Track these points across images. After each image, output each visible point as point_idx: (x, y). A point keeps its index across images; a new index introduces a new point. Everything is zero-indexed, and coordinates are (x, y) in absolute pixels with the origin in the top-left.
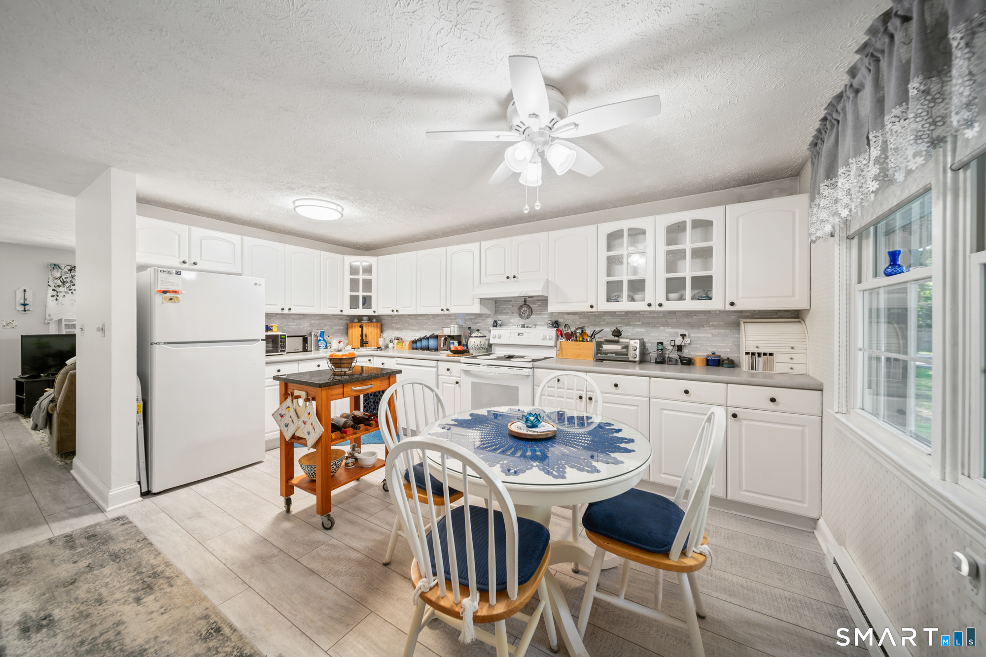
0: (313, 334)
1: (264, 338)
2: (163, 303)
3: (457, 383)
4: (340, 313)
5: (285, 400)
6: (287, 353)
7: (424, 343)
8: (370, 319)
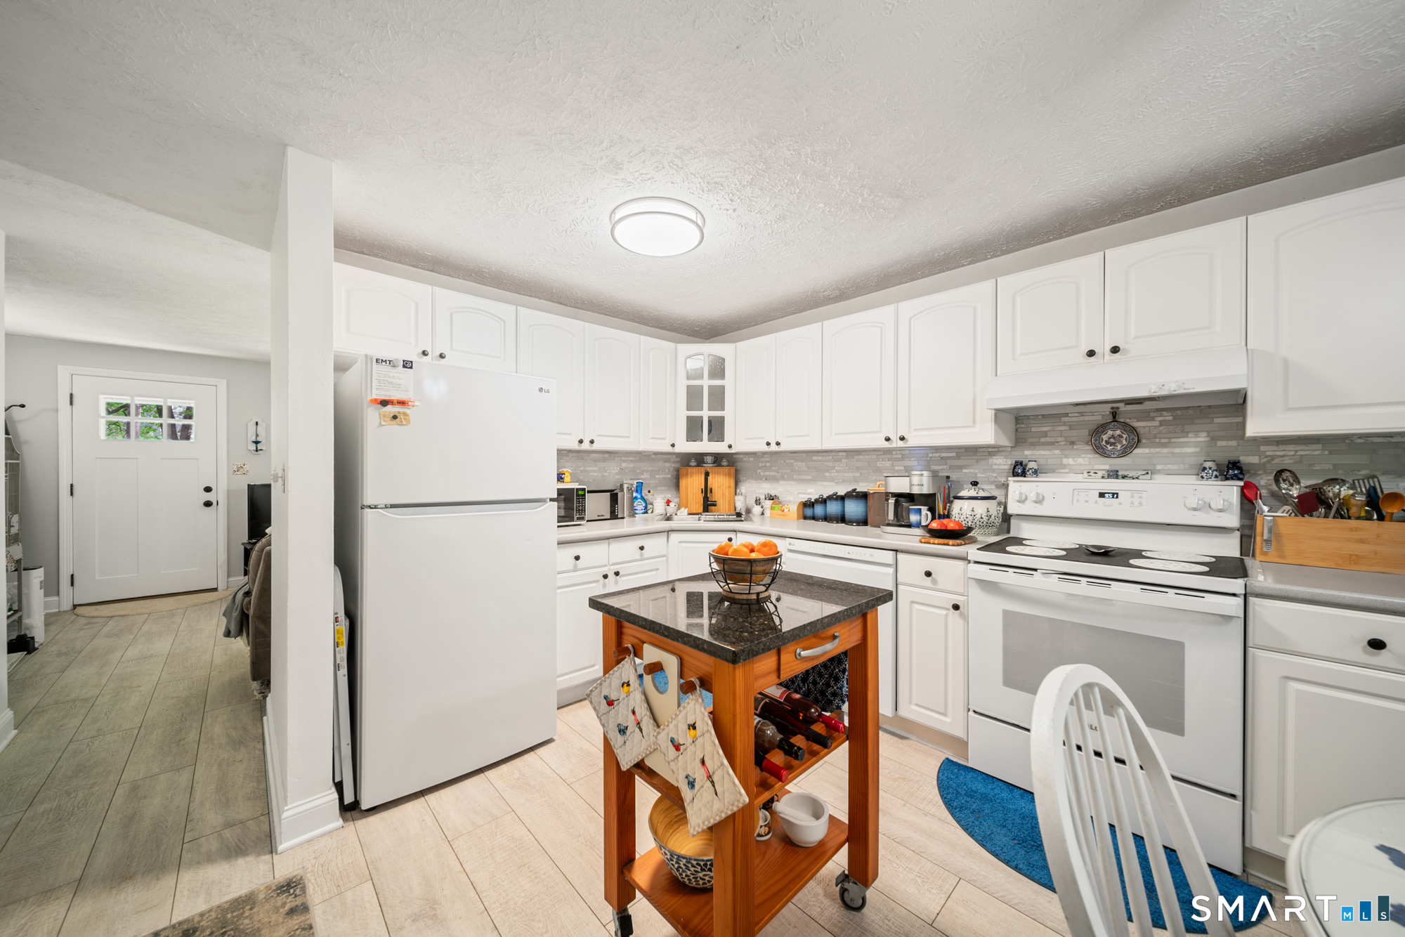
0: (625, 486)
1: (556, 496)
2: (381, 425)
3: (956, 607)
4: (670, 449)
5: (618, 662)
6: (587, 521)
7: (833, 508)
8: (718, 459)
